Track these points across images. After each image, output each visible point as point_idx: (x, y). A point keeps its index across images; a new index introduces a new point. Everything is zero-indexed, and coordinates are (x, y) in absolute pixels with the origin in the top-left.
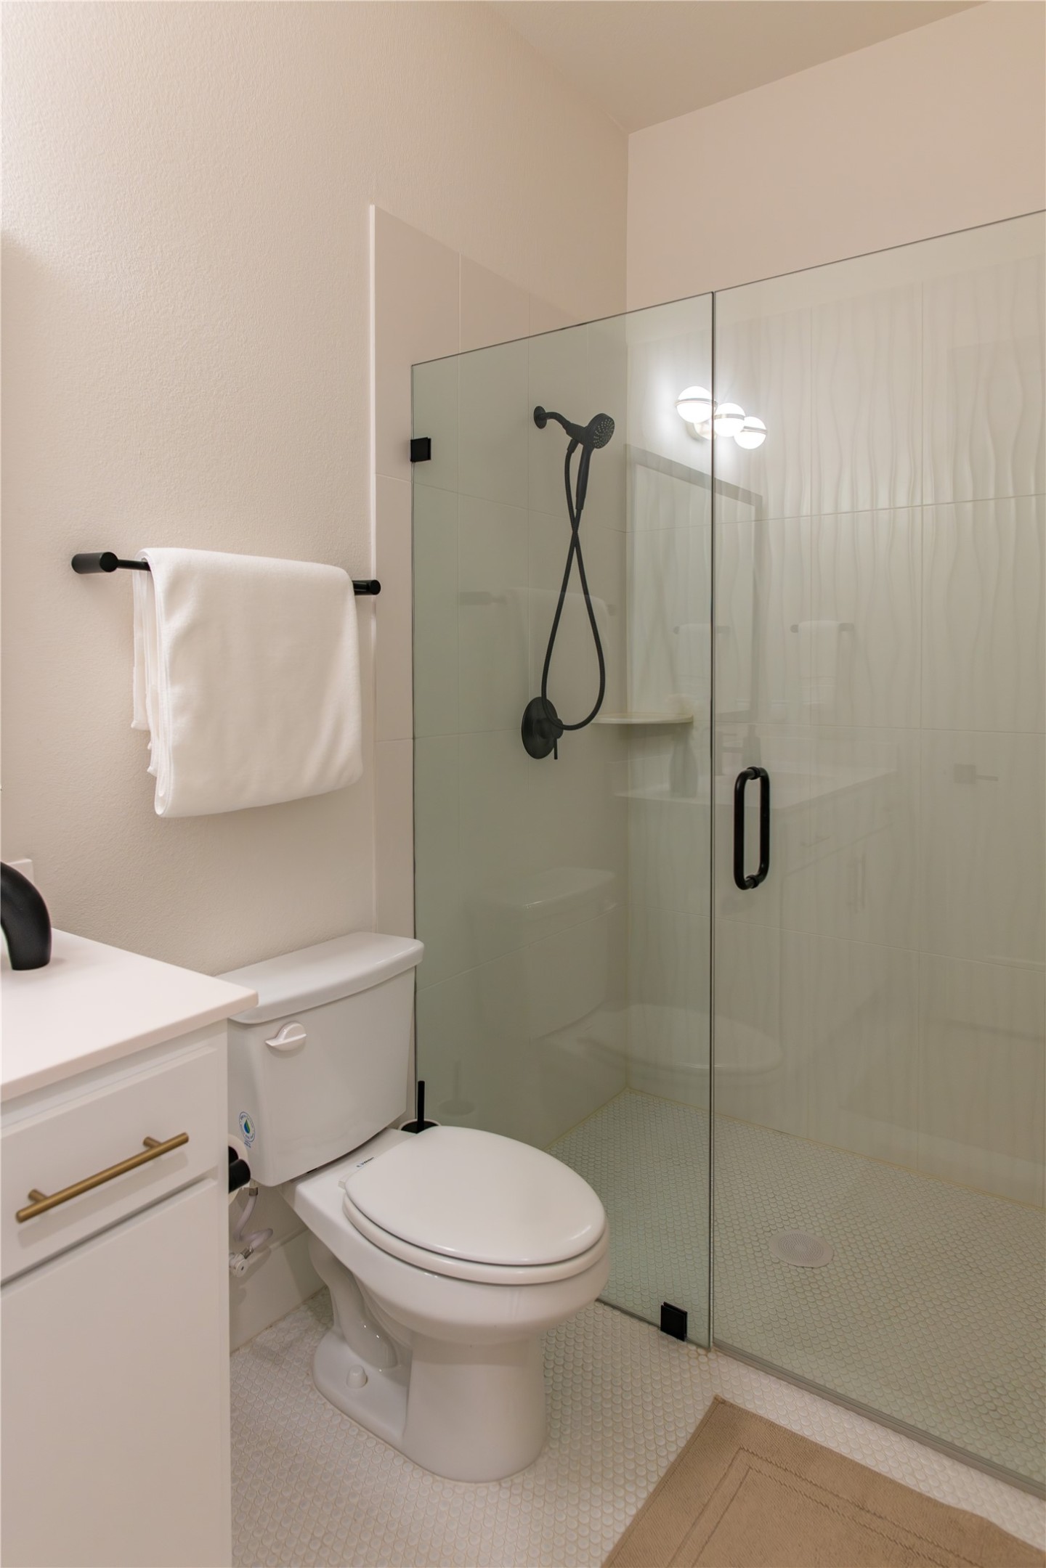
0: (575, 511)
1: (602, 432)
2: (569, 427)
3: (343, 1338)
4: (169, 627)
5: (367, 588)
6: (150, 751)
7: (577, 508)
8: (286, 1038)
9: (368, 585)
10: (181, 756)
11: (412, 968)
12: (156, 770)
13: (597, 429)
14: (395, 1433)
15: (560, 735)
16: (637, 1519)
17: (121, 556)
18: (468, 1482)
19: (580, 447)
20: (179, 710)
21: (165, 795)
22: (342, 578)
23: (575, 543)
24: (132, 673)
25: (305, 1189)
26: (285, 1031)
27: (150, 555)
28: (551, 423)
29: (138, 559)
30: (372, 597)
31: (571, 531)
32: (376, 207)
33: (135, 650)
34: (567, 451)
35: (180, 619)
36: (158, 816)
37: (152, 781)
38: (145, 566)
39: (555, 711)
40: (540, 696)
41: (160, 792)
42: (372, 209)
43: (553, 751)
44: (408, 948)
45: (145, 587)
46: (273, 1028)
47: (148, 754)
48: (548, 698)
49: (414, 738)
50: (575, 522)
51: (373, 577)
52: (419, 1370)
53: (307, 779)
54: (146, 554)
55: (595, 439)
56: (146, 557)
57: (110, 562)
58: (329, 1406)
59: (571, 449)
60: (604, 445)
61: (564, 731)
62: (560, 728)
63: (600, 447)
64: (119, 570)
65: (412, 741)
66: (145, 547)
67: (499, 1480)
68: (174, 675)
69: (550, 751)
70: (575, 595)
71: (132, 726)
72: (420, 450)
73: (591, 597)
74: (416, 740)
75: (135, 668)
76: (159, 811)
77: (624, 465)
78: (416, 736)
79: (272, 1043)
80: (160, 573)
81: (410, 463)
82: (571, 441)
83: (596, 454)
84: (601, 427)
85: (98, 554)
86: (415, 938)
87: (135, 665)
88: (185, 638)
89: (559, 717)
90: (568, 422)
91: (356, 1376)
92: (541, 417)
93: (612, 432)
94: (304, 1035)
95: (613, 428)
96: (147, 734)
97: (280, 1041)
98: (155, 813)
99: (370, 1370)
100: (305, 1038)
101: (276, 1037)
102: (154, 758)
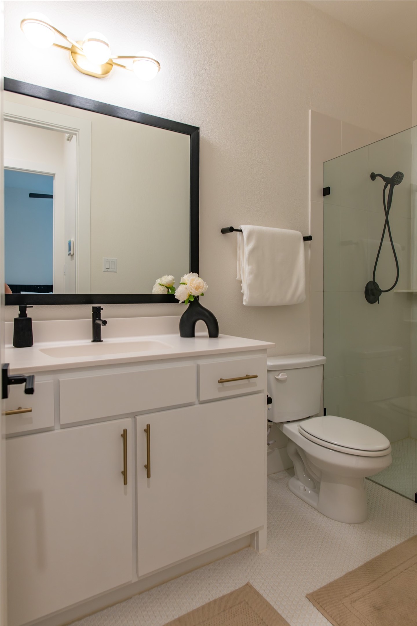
0: (387, 210)
1: (398, 179)
2: (384, 179)
3: (298, 479)
4: (248, 248)
5: (307, 239)
6: (242, 287)
7: (387, 209)
8: (281, 376)
9: (308, 237)
10: (250, 287)
11: (322, 365)
12: (243, 292)
13: (396, 177)
14: (315, 504)
15: (380, 294)
16: (400, 545)
17: (234, 228)
18: (339, 522)
19: (389, 186)
20: (250, 273)
21: (246, 299)
22: (300, 235)
23: (387, 222)
24: (237, 263)
25: (286, 426)
26: (280, 375)
27: (242, 227)
28: (378, 178)
29: (239, 229)
30: (309, 242)
31: (385, 218)
32: (311, 110)
33: (238, 255)
34: (384, 188)
35: (251, 246)
36: (244, 305)
37: (242, 295)
38: (241, 231)
39: (378, 286)
40: (372, 280)
41: (245, 298)
42: (310, 111)
43: (377, 301)
44: (321, 358)
45: (241, 237)
46: (277, 373)
47: (241, 287)
48: (375, 281)
49: (323, 291)
50: (387, 214)
51: (309, 235)
52: (323, 485)
53: (287, 298)
54: (241, 227)
55: (395, 182)
56: (241, 228)
57: (231, 229)
58: (293, 495)
59: (385, 187)
60: (399, 184)
61: (382, 293)
62: (381, 292)
63: (397, 185)
64: (234, 232)
65: (323, 292)
66: (241, 225)
67: (350, 524)
68: (249, 263)
69: (376, 301)
70: (387, 242)
71: (237, 279)
72: (326, 191)
73: (394, 243)
74: (324, 292)
75: (238, 262)
76: (244, 304)
77: (410, 192)
78: (324, 291)
79: (277, 377)
80: (245, 233)
81: (323, 196)
82: (386, 184)
83: (396, 187)
84: (398, 177)
85: (228, 228)
86: (323, 356)
87: (238, 260)
88: (252, 252)
89: (380, 288)
90: (384, 177)
91: (302, 488)
92: (373, 177)
93: (403, 178)
94: (286, 377)
95: (403, 176)
96: (241, 282)
97: (280, 377)
98: (243, 304)
99: (306, 488)
100: (287, 378)
101: (278, 376)
102: (243, 288)
